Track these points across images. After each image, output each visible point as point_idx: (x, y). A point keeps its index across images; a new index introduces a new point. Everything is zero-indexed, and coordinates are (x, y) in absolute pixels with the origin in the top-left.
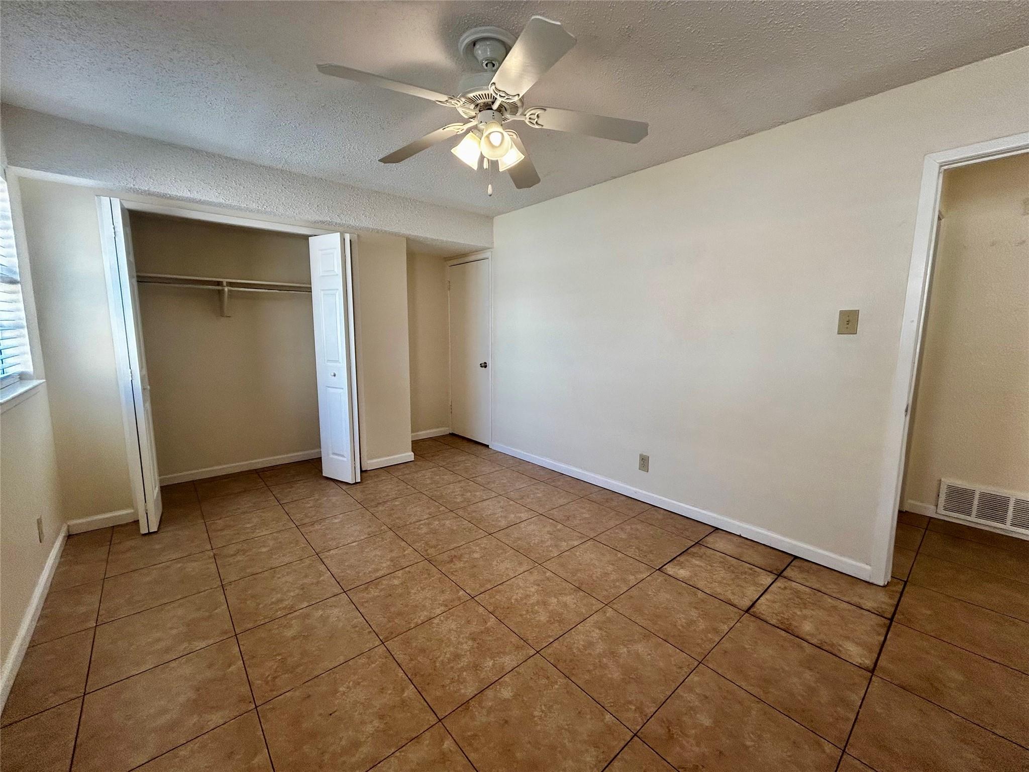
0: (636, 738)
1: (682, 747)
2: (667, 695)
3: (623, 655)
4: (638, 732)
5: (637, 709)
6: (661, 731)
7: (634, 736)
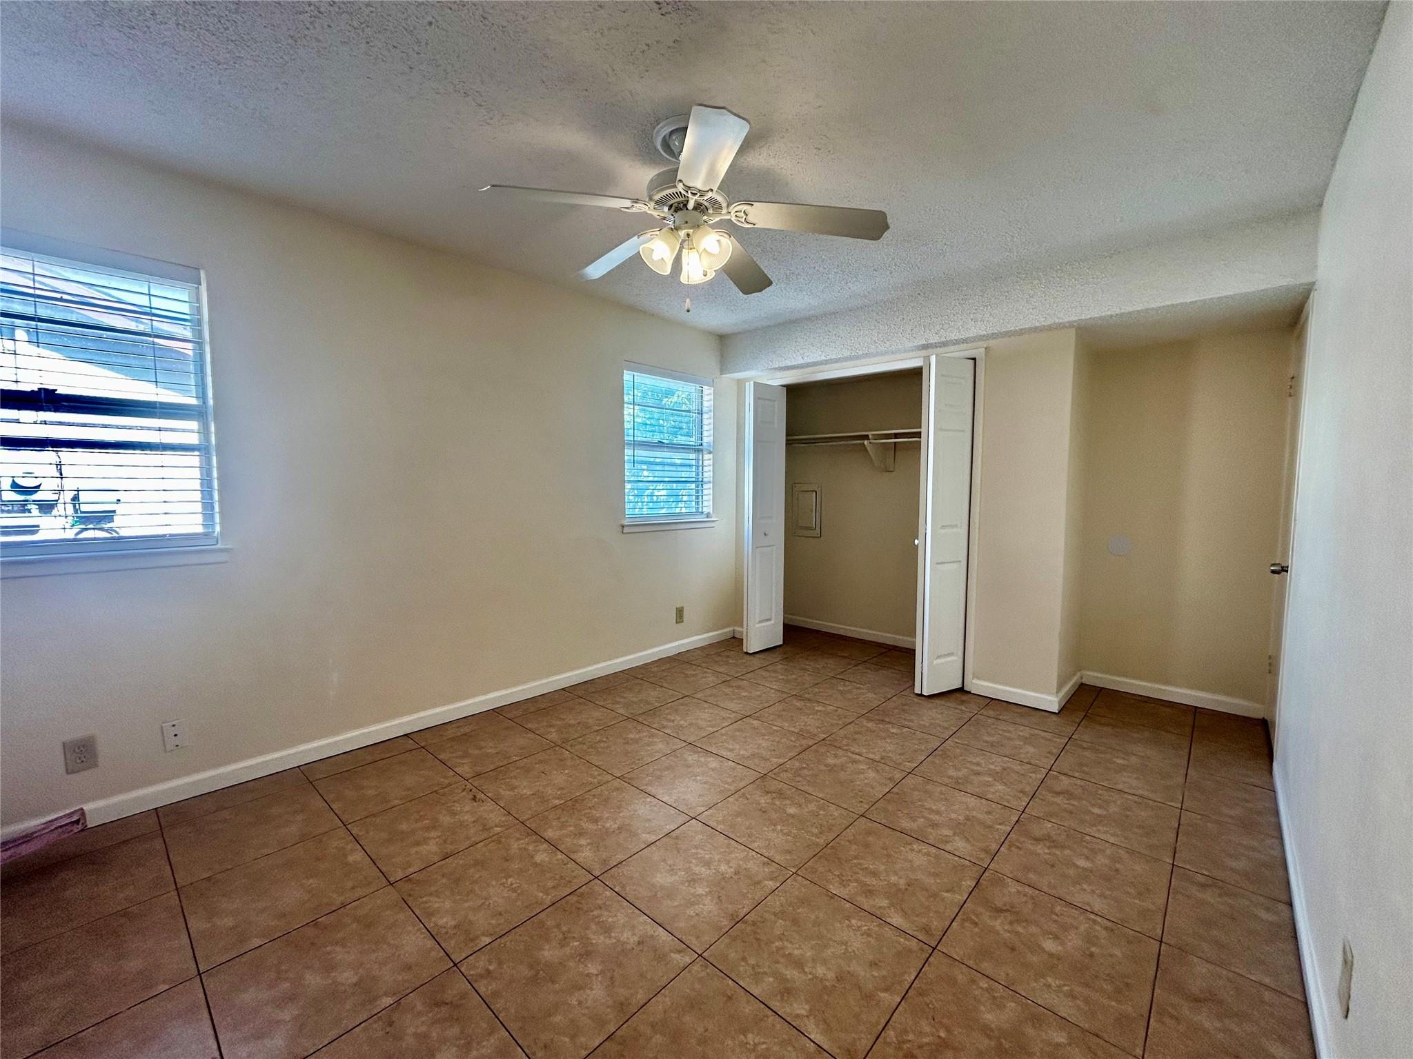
0: (452, 964)
1: (420, 1014)
2: (500, 1012)
3: (581, 966)
4: (457, 968)
5: (489, 972)
6: (450, 995)
7: (454, 963)
